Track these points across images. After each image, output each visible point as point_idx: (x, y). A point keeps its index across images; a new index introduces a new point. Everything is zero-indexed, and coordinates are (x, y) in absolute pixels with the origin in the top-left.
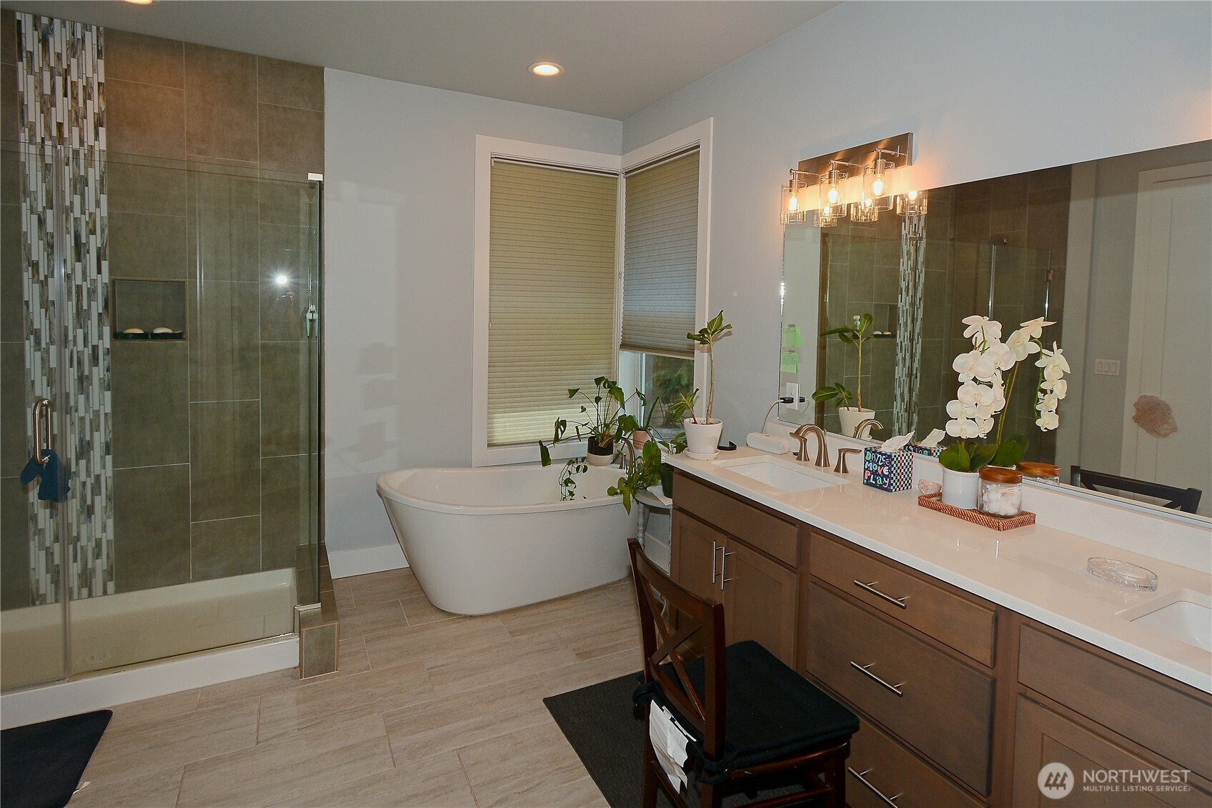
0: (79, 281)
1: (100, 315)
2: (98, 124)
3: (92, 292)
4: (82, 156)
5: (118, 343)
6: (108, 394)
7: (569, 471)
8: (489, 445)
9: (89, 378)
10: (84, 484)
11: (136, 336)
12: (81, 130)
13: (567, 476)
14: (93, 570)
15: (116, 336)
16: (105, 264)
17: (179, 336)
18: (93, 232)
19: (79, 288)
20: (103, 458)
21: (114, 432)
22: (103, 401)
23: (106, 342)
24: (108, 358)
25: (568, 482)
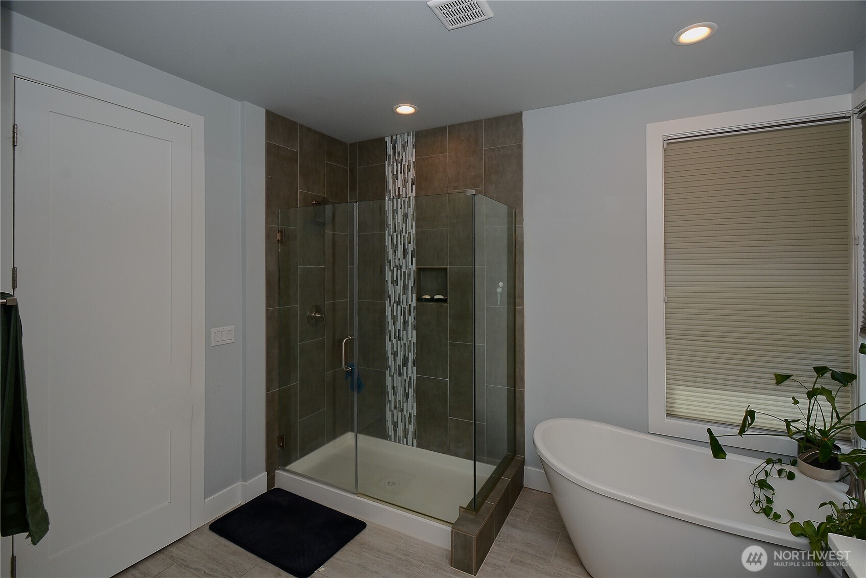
0: (404, 269)
1: (412, 287)
2: (413, 184)
3: (409, 275)
4: (406, 202)
5: (419, 303)
6: (415, 332)
7: (766, 472)
8: (668, 415)
9: (407, 322)
10: (405, 380)
11: (426, 300)
12: (406, 189)
13: (762, 477)
14: (408, 429)
15: (419, 299)
16: (414, 259)
17: (445, 301)
18: (410, 243)
19: (404, 272)
20: (412, 368)
21: (417, 353)
22: (411, 336)
23: (414, 304)
24: (415, 312)
25: (763, 484)
